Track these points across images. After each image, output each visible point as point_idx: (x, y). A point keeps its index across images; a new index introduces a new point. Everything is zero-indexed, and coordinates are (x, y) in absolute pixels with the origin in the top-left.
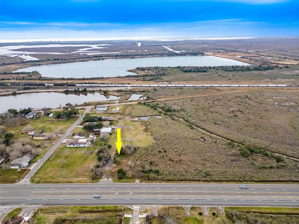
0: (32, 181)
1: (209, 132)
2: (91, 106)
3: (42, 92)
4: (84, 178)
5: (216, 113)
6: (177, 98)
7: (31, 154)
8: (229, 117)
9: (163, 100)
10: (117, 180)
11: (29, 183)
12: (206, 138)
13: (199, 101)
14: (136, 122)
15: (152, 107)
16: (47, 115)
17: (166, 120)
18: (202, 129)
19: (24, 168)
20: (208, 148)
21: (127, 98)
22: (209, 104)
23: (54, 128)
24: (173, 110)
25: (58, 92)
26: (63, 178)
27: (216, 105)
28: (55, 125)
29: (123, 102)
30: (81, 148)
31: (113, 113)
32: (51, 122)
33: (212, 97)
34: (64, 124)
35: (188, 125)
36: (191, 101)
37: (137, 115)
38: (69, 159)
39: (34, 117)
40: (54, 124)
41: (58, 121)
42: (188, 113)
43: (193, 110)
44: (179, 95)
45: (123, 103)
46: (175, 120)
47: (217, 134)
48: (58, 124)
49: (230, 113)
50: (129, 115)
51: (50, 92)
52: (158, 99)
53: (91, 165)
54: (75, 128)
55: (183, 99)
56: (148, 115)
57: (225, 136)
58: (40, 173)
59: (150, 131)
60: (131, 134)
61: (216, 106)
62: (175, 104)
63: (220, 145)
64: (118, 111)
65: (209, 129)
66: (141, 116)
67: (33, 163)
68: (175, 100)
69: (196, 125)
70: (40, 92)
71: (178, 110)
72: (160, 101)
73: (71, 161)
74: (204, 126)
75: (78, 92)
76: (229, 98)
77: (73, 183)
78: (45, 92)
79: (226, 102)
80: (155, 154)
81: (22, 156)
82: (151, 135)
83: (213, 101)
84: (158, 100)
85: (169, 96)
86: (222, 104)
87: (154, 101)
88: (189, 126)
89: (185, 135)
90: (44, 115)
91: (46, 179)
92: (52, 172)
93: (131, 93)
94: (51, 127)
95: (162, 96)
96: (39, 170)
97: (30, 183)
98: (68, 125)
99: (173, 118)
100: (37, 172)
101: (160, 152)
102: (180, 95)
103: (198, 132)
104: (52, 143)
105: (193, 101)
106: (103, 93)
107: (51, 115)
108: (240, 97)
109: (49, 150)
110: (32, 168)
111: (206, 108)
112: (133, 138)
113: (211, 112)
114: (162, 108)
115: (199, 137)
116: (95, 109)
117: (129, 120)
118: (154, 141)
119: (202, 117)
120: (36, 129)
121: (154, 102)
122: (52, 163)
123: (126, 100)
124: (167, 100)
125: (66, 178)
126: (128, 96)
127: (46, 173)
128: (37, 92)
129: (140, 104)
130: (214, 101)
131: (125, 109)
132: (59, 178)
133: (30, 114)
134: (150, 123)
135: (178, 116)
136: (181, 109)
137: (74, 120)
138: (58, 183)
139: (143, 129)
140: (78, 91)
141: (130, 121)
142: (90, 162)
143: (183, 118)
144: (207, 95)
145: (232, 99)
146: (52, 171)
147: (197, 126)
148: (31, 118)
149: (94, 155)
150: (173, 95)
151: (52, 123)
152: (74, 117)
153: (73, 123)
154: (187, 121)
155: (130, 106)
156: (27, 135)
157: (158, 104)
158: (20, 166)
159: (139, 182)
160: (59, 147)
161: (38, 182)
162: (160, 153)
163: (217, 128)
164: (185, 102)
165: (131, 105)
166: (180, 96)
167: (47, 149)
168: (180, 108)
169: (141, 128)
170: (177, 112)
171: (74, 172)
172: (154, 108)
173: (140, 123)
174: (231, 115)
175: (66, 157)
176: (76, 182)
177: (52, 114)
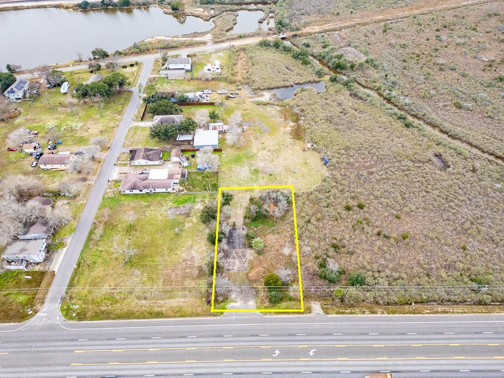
0: (67, 312)
1: (450, 134)
2: (151, 53)
3: (28, 8)
4: (187, 300)
5: (453, 69)
6: (349, 23)
7: (45, 223)
8: (486, 85)
9: (317, 29)
10: (267, 304)
11: (59, 319)
12: (447, 157)
13: (403, 30)
14: (268, 108)
15: (296, 57)
16: (55, 86)
17: (340, 98)
18: (430, 124)
19: (39, 266)
20: (460, 191)
21: (230, 27)
22: (428, 40)
23: (81, 129)
24: (349, 65)
25: (64, 8)
26: (138, 298)
27: (445, 44)
28: (80, 118)
29: (223, 39)
30: (159, 198)
31: (210, 77)
32: (69, 110)
33: (431, 17)
34: (102, 116)
35: (395, 114)
36: (385, 31)
37: (266, 85)
38: (138, 234)
39: (27, 95)
40: (77, 116)
41: (86, 107)
42: (386, 76)
43: (398, 64)
44: (352, 13)
45: (223, 41)
46: (361, 98)
47: (471, 140)
48: (89, 117)
49: (484, 70)
50: (248, 84)
51: (45, 7)
52: (304, 27)
53: (194, 253)
54: (129, 131)
55: (364, 24)
56: (292, 83)
57: (492, 148)
58: (78, 282)
59: (308, 138)
60: (265, 149)
61: (446, 47)
62: (349, 45)
63: (487, 182)
64: (219, 71)
65: (447, 126)
66: (276, 85)
67: (57, 249)
68: (345, 28)
69: (414, 113)
70: (22, 8)
71: (361, 65)
72: (310, 34)
73: (145, 241)
74: (434, 115)
75: (110, 7)
76: (470, 21)
77: (165, 317)
78: (33, 7)
79: (469, 34)
80: (338, 216)
81: (26, 230)
82: (314, 150)
83: (436, 31)
84: (305, 31)
85: (329, 16)
86: (459, 40)
87: (296, 35)
88: (399, 118)
89: (394, 149)
90: (49, 88)
91: (99, 304)
92: (108, 277)
93: (235, 7)
94: (73, 125)
95: (313, 17)
96: (76, 271)
97: (63, 318)
98: (113, 119)
99: (353, 92)
100: (72, 279)
101: (348, 208)
102: (354, 12)
103: (424, 136)
104: (88, 182)
105: (388, 31)
106: (171, 11)
107: (64, 88)
108: (496, 15)
109: (85, 205)
110: (56, 266)
111: (423, 54)
112: (272, 161)
113: (441, 69)
114: (321, 59)
115: (430, 154)
116: (163, 65)
117: (250, 100)
118: (325, 172)
119: (423, 86)
120: (40, 135)
121: (298, 38)
122: (100, 249)
123: (227, 31)
124: (326, 31)
125: (145, 298)
126: (229, 17)
127: (94, 284)
128: (16, 9)
129: (264, 44)
130: (438, 30)
131: (235, 64)
132: (130, 300)
133: (14, 89)
134: (302, 111)
135: (364, 83)
136: (367, 62)
137: (122, 101)
138: (129, 318)
139: (288, 129)
140: (109, 5)
141: (254, 102)
142: (190, 242)
143: (377, 90)
144: (416, 12)
145: (479, 23)
146: (107, 275)
147: (415, 116)
148: (19, 99)
149: (194, 220)
150: (338, 14)
151: (73, 114)
152: (119, 93)
153: (122, 111)
154: (389, 101)
155: (242, 54)
156: (22, 155)
157: (308, 46)
158: (27, 261)
159: (321, 312)
160: (106, 193)
161: (82, 316)
162: (351, 212)
163: (466, 123)
164: (368, 34)
165: (243, 49)
166: (353, 15)
167: (80, 201)
168: (363, 58)
169: (285, 127)
170: (358, 69)
171: (160, 279)
172: (301, 57)
173: (279, 108)
174: (487, 76)
175: (131, 229)
176: (170, 313)
177: (66, 84)
